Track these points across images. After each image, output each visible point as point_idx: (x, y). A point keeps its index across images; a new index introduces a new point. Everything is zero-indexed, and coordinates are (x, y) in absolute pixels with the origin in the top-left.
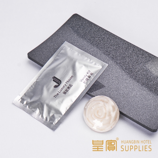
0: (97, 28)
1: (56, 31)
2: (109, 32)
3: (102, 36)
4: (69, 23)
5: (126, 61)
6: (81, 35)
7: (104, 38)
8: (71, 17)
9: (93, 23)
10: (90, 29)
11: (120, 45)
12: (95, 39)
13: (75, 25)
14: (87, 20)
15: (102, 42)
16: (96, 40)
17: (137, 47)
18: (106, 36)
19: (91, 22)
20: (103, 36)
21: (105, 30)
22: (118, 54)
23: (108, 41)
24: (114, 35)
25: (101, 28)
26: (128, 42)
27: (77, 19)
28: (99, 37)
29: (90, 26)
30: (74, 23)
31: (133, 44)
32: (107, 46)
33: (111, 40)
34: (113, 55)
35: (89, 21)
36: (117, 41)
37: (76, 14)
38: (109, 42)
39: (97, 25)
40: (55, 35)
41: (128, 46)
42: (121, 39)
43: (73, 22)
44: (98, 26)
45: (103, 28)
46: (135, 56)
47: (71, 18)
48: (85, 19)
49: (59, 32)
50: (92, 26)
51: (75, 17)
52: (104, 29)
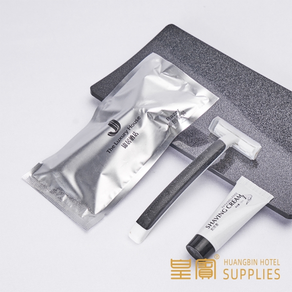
0: (205, 48)
1: (138, 53)
2: (224, 54)
3: (212, 61)
4: (160, 39)
5: (249, 103)
6: (178, 58)
7: (215, 64)
8: (164, 29)
9: (199, 40)
10: (194, 50)
11: (240, 77)
12: (200, 65)
13: (170, 42)
14: (189, 35)
15: (211, 70)
16: (203, 68)
17: (269, 80)
18: (220, 60)
19: (196, 38)
20: (215, 62)
21: (218, 51)
22: (238, 90)
23: (221, 69)
24: (233, 59)
25: (212, 47)
26: (254, 72)
27: (172, 33)
28: (208, 63)
29: (194, 44)
30: (168, 40)
31: (262, 76)
32: (220, 77)
33: (226, 68)
34: (229, 93)
35: (192, 36)
36: (237, 70)
37: (172, 25)
38: (223, 71)
39: (205, 43)
40: (136, 58)
41: (255, 78)
42: (244, 67)
43: (166, 37)
44: (207, 45)
45: (214, 48)
46: (265, 93)
47: (163, 31)
48: (187, 34)
49: (142, 53)
50: (196, 45)
51: (170, 30)
52: (216, 50)
